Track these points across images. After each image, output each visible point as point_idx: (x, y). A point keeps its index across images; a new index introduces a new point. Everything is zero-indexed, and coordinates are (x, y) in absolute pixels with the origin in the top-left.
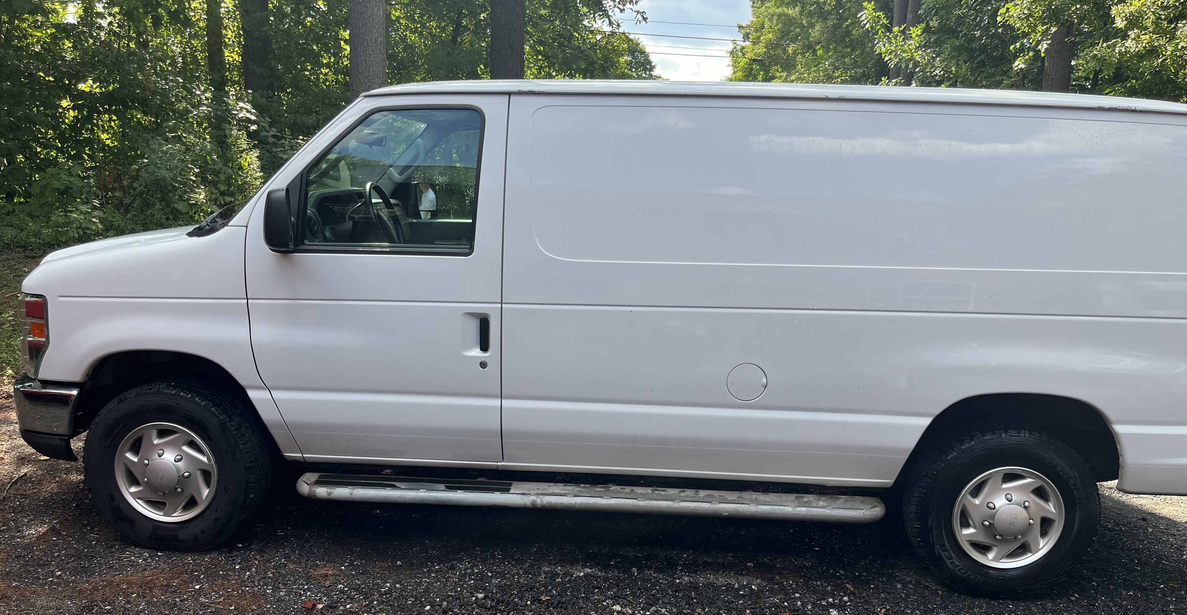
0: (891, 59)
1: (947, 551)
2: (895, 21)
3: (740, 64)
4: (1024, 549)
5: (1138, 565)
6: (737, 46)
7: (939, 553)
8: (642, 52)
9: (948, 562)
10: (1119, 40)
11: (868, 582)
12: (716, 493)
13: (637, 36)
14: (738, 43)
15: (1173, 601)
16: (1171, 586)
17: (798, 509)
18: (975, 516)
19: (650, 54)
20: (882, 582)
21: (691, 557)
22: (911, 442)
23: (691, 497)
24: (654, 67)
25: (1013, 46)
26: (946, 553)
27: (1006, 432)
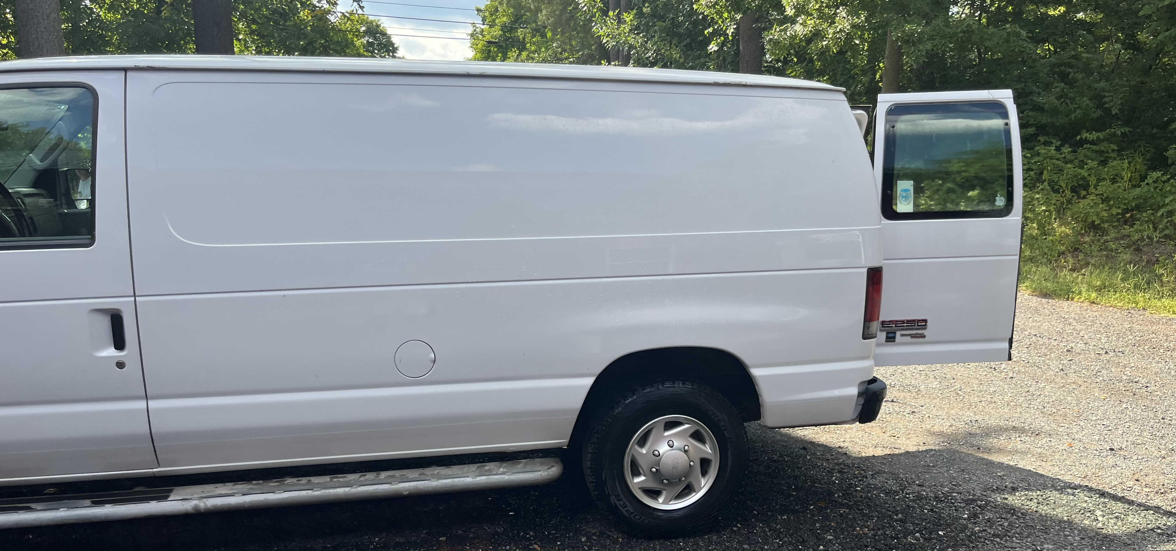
0: (608, 41)
1: (622, 500)
2: (611, 7)
3: (478, 46)
4: (689, 490)
5: (794, 490)
6: (477, 29)
7: (615, 503)
8: (384, 34)
9: (624, 511)
10: (789, 24)
11: (555, 539)
12: (397, 473)
13: (376, 18)
14: (478, 26)
15: (819, 519)
16: (820, 506)
17: (478, 479)
18: (643, 464)
19: (391, 36)
20: (569, 537)
21: (383, 540)
22: (577, 402)
23: (371, 480)
24: (397, 49)
25: (707, 31)
26: (621, 503)
27: (663, 384)
